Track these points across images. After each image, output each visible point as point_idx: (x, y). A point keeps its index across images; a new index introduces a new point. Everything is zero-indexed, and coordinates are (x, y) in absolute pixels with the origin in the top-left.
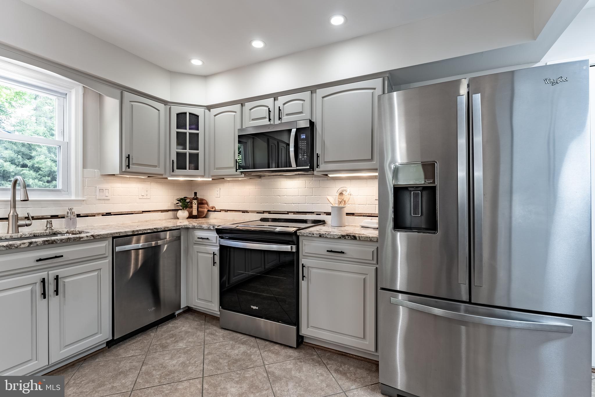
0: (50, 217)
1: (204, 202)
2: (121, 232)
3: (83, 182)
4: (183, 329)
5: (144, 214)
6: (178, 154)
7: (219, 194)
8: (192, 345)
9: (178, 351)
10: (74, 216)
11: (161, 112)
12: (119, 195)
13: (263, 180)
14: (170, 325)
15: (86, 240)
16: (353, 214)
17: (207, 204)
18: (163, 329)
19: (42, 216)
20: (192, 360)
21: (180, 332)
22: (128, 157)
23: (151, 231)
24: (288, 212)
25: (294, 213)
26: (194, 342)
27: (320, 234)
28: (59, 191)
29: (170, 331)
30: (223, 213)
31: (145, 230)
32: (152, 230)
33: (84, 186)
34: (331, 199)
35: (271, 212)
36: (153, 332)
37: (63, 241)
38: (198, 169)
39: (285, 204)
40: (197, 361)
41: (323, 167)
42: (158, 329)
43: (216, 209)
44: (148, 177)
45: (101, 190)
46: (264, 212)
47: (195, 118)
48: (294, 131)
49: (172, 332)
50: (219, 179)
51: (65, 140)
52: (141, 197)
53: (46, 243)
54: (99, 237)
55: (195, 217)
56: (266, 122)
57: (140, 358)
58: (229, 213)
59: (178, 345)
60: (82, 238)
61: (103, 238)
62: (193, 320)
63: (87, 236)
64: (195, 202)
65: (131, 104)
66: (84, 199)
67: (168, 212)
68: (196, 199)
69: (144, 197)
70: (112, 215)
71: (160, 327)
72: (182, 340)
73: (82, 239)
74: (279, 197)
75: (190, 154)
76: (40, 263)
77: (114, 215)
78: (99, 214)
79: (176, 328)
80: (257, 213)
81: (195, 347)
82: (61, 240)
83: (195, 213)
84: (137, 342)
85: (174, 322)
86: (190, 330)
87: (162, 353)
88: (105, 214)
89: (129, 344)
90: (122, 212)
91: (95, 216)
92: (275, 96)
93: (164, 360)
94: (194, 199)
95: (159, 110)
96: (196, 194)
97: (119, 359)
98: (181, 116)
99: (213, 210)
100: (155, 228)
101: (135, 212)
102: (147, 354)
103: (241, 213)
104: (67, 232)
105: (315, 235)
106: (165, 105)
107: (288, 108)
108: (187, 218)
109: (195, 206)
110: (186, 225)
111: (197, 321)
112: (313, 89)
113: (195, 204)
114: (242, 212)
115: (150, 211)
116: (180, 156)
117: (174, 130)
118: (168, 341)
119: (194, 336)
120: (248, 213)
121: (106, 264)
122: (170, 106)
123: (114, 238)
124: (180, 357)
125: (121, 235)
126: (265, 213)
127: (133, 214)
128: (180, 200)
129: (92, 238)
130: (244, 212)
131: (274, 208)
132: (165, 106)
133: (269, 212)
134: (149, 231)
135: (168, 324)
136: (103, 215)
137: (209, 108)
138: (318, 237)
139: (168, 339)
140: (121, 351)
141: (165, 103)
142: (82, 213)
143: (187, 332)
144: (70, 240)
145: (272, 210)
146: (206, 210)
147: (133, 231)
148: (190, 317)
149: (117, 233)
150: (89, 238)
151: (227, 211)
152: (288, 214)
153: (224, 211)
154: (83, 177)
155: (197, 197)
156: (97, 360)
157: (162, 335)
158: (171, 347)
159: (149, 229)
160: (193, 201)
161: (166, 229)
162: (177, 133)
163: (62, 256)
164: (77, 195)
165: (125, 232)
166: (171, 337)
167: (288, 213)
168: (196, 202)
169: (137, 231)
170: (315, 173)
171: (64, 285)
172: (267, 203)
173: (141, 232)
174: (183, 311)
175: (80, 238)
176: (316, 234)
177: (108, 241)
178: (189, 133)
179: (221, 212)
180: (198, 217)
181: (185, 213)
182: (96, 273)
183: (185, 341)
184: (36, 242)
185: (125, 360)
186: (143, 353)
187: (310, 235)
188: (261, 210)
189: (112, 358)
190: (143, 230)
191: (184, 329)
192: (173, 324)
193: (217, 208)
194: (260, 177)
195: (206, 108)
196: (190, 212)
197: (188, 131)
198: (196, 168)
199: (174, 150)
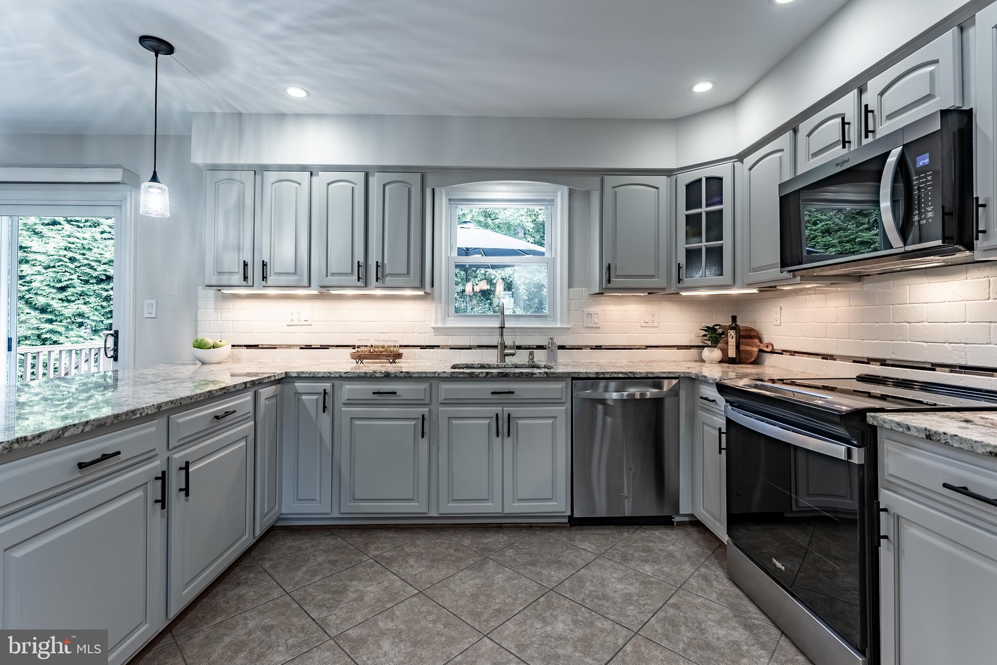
0: (536, 347)
1: (753, 333)
2: (581, 373)
3: (569, 305)
4: (668, 548)
5: (649, 351)
6: (689, 252)
7: (778, 320)
8: (662, 577)
9: (636, 575)
10: (555, 347)
11: (660, 189)
12: (612, 322)
13: (868, 287)
14: (658, 533)
15: (539, 377)
17: (759, 338)
18: (643, 534)
19: (529, 346)
20: (643, 598)
21: (660, 550)
22: (609, 268)
23: (624, 376)
24: (932, 364)
25: (953, 369)
26: (668, 575)
27: (929, 431)
28: (545, 317)
29: (650, 542)
30: (786, 357)
31: (615, 373)
32: (626, 374)
33: (569, 311)
35: (888, 362)
36: (628, 532)
37: (516, 375)
38: (722, 275)
39: (924, 344)
40: (648, 605)
42: (638, 532)
43: (775, 348)
44: (649, 293)
45: (589, 315)
46: (869, 361)
47: (716, 182)
48: (894, 154)
49: (651, 544)
50: (770, 289)
51: (553, 256)
52: (645, 325)
53: (500, 375)
54: (554, 376)
55: (732, 361)
57: (589, 556)
58: (797, 357)
59: (644, 566)
60: (535, 374)
61: (558, 377)
62: (697, 542)
63: (540, 373)
65: (615, 191)
66: (570, 326)
67: (690, 349)
68: (735, 328)
69: (648, 325)
70: (603, 349)
71: (642, 528)
72: (655, 562)
73: (534, 376)
74: (907, 324)
75: (708, 249)
76: (495, 396)
77: (606, 349)
78: (586, 347)
79: (662, 541)
80: (854, 362)
81: (664, 583)
82: (514, 374)
83: (732, 353)
84: (602, 534)
85: (665, 531)
86: (678, 555)
87: (616, 565)
88: (594, 347)
89: (593, 532)
90: (616, 346)
91: (581, 349)
92: (861, 83)
93: (611, 575)
94: (730, 328)
95: (657, 188)
96: (734, 319)
97: (569, 545)
98: (693, 187)
99: (769, 349)
100: (630, 372)
101: (635, 346)
102: (599, 556)
103: (819, 360)
104: (545, 367)
105: (913, 432)
106: (669, 176)
108: (720, 362)
109: (732, 342)
110: (687, 372)
111: (699, 545)
112: (963, 19)
113: (732, 338)
114: (823, 358)
115: (658, 347)
116: (692, 255)
117: (683, 212)
118: (636, 554)
119: (676, 567)
120: (835, 359)
121: (562, 411)
122: (675, 176)
123: (573, 379)
124: (632, 584)
125: (581, 376)
126: (871, 363)
127: (632, 349)
128: (708, 329)
129: (545, 376)
130: (825, 357)
131: (893, 353)
132: (669, 178)
133: (883, 362)
134: (621, 376)
135: (655, 530)
136: (591, 349)
137: (742, 157)
138: (923, 438)
139: (638, 551)
140: (579, 536)
141: (668, 173)
142: (568, 343)
143: (671, 555)
144: (522, 375)
145: (889, 358)
146: (756, 349)
147: (597, 373)
148: (694, 533)
149: (575, 373)
150: (542, 376)
151: (793, 353)
152: (934, 370)
153: (789, 354)
154: (569, 299)
155: (736, 325)
156: (551, 534)
157: (636, 542)
158: (632, 564)
159: (622, 373)
160: (729, 331)
161: (649, 376)
162: (687, 216)
163: (513, 393)
164: (561, 322)
165: (586, 373)
166: (644, 551)
167: (933, 367)
168: (733, 334)
169: (603, 373)
171: (517, 427)
172: (878, 340)
173: (609, 376)
174: (689, 521)
175: (533, 374)
176: (918, 429)
177: (565, 382)
178: (706, 213)
179: (782, 354)
180: (738, 360)
181: (717, 354)
182: (550, 421)
183: (657, 567)
184: (492, 373)
185: (574, 549)
186: (597, 552)
187: (901, 430)
188: (861, 356)
189: (565, 539)
190: (612, 373)
191: (671, 548)
192: (662, 533)
193: (778, 347)
194: (859, 278)
195: (736, 160)
196: (725, 351)
197: (704, 209)
198: (719, 271)
199: (682, 247)
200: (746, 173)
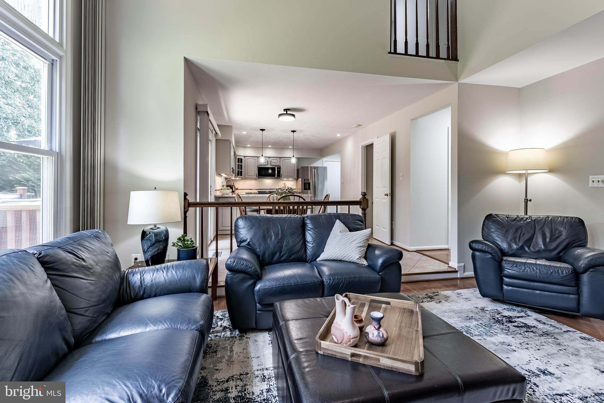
25: (269, 189)
34: (282, 185)
46: (258, 189)
47: (241, 159)
48: (276, 168)
56: (267, 164)
64: (233, 186)
75: (241, 171)
92: (269, 157)
98: (239, 159)
107: (273, 161)
108: (232, 192)
112: (280, 158)
117: (237, 164)
130: (250, 189)
133: (260, 189)
137: (245, 157)
167: (267, 189)
170: (280, 178)
193: (239, 189)
196: (232, 190)
197: (240, 164)
198: (241, 175)
199: (237, 170)
200: (246, 159)
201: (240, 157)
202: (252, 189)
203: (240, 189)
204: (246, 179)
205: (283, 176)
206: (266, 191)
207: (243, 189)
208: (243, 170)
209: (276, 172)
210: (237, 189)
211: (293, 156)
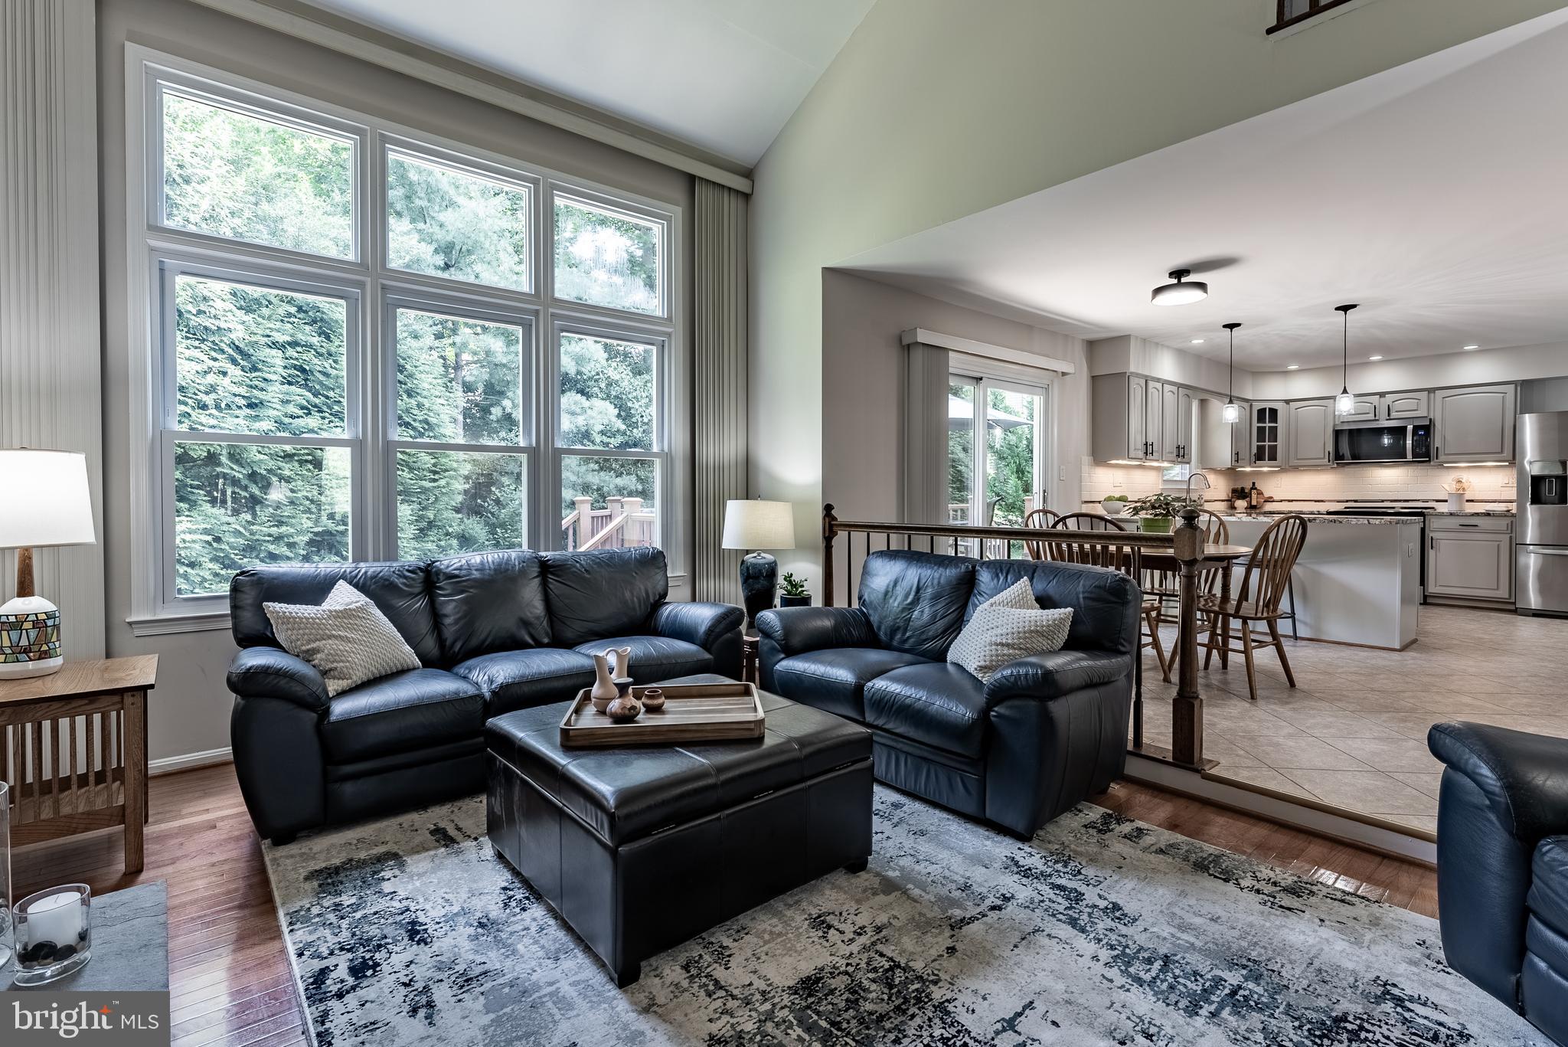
1: (1260, 492)
6: (1258, 447)
7: (1284, 484)
11: (1246, 410)
13: (1347, 469)
16: (1472, 501)
17: (1262, 494)
22: (1238, 454)
25: (1392, 501)
27: (1451, 513)
34: (1446, 487)
35: (1359, 501)
38: (1276, 460)
39: (1379, 492)
41: (1442, 458)
43: (1274, 499)
46: (1347, 501)
47: (1274, 413)
48: (1410, 428)
50: (1293, 467)
56: (1371, 416)
58: (1294, 503)
64: (1253, 491)
68: (1256, 489)
74: (1372, 486)
75: (1269, 447)
80: (1337, 502)
83: (1254, 503)
92: (1382, 395)
94: (1252, 489)
96: (1254, 484)
98: (1261, 412)
107: (1398, 405)
108: (1245, 508)
109: (1254, 496)
112: (1431, 391)
116: (1260, 449)
117: (1255, 424)
122: (1252, 404)
131: (1362, 497)
132: (1250, 405)
133: (1356, 501)
137: (1287, 402)
141: (1248, 401)
145: (1360, 499)
146: (1262, 500)
153: (1287, 501)
155: (1255, 487)
162: (1258, 427)
167: (1383, 501)
168: (1255, 492)
170: (1432, 463)
172: (1354, 492)
178: (1268, 427)
180: (1255, 506)
181: (1244, 503)
193: (1277, 498)
195: (1284, 402)
197: (1268, 425)
198: (1273, 457)
199: (1255, 443)
200: (1293, 411)
201: (1268, 405)
202: (1322, 501)
203: (1281, 501)
204: (1296, 469)
205: (1445, 454)
206: (1393, 508)
207: (1292, 501)
208: (1280, 443)
209: (1409, 442)
210: (1270, 500)
211: (1345, 391)
